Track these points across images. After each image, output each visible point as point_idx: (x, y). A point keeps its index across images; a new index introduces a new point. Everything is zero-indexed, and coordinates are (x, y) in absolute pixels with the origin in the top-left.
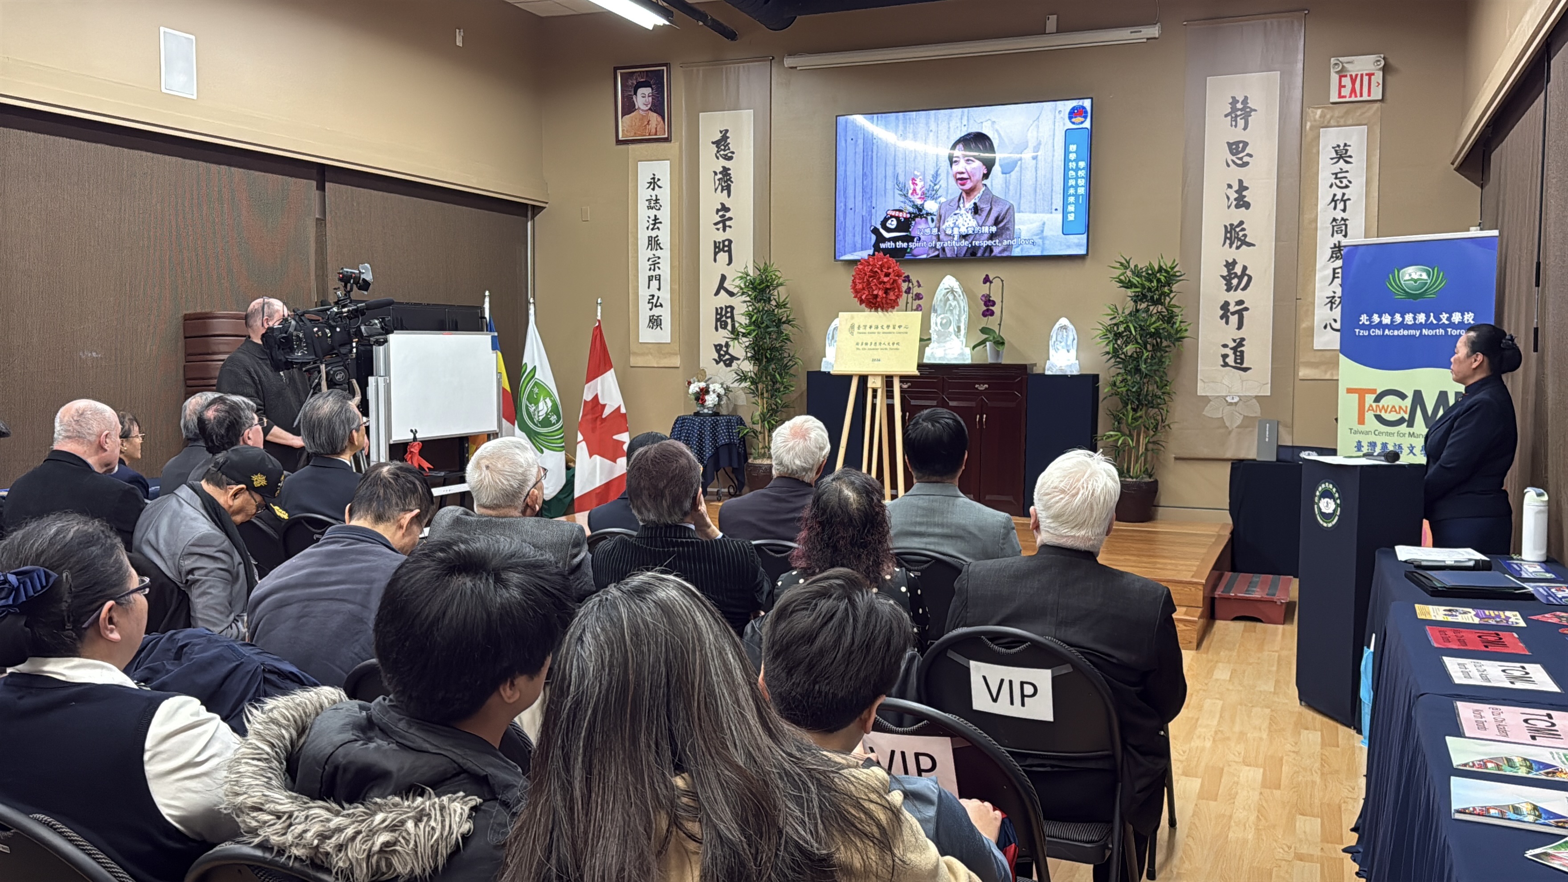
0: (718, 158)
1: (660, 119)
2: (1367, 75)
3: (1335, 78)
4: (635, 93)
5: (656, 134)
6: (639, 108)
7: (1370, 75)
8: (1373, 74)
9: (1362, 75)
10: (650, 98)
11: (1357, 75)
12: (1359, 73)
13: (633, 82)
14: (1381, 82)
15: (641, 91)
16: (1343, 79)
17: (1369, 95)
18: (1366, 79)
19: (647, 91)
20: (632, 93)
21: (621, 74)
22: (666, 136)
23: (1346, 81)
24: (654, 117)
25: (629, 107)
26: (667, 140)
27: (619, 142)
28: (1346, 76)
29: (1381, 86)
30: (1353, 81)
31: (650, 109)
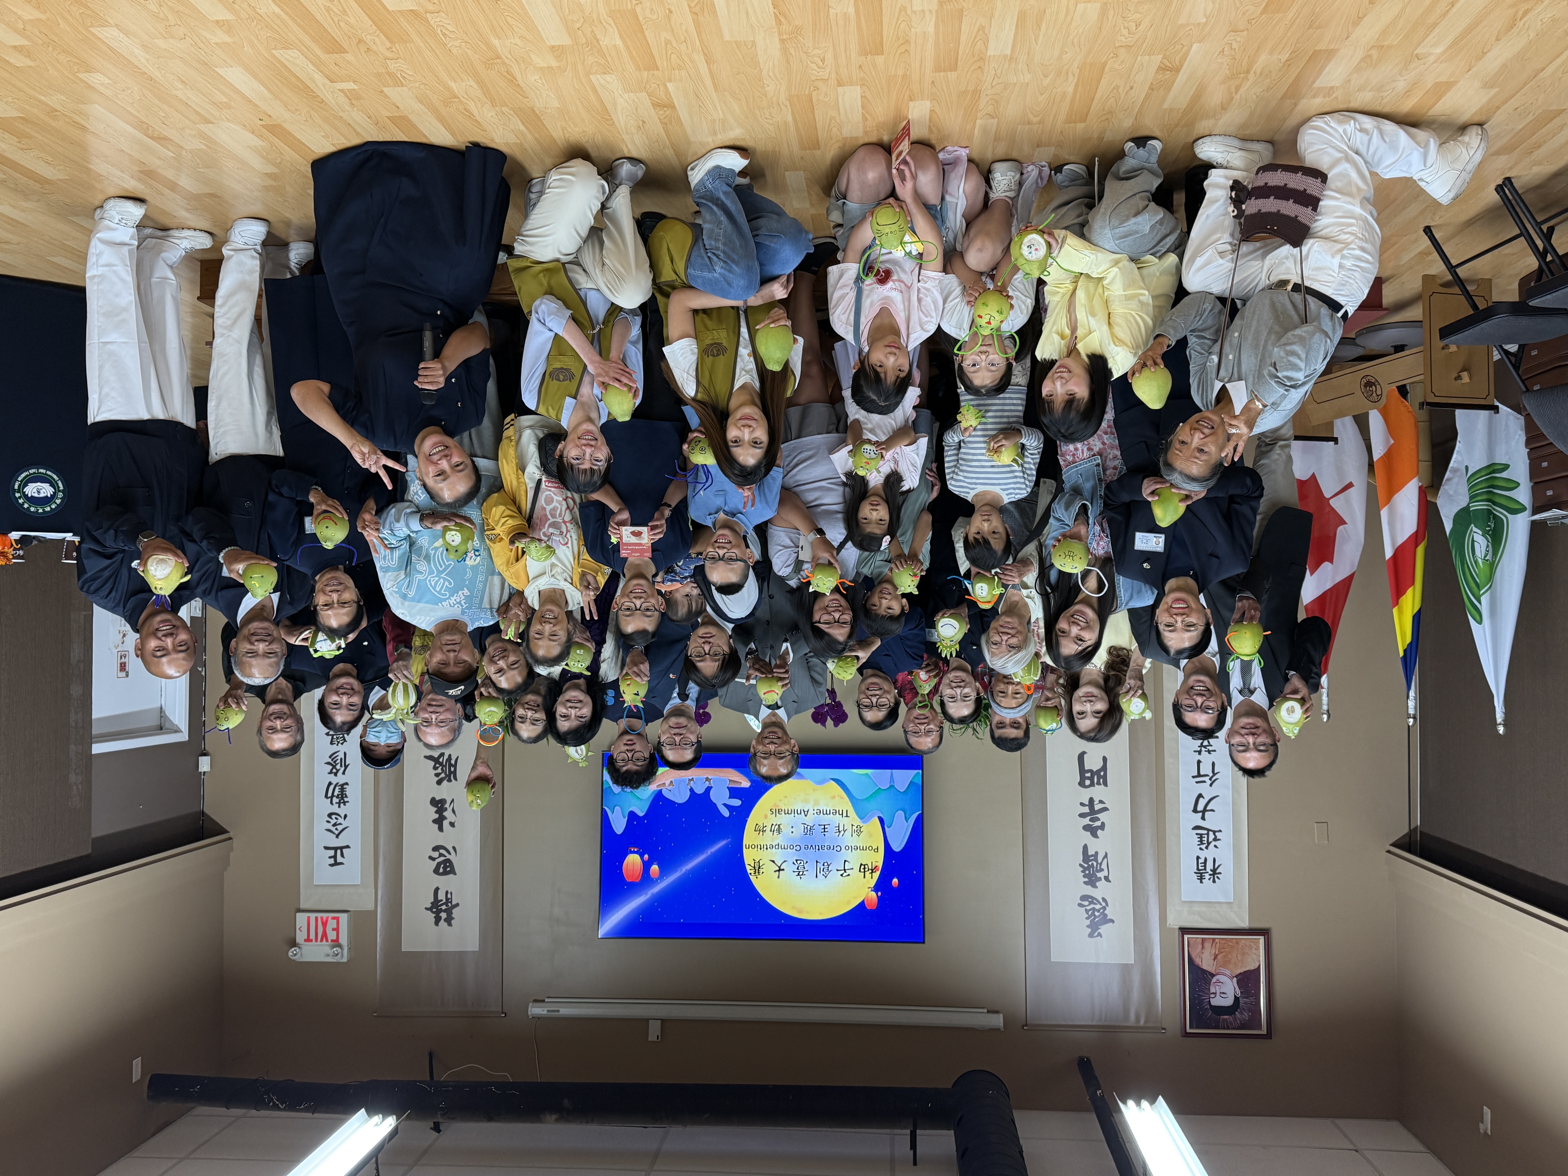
0: (1104, 899)
1: (1198, 961)
2: (311, 941)
3: (344, 940)
4: (1236, 999)
5: (1203, 939)
6: (1231, 978)
7: (308, 940)
8: (306, 941)
9: (316, 940)
10: (1212, 990)
11: (322, 941)
12: (319, 943)
13: (1242, 1016)
14: (298, 931)
15: (1229, 1002)
16: (335, 938)
17: (309, 918)
18: (312, 936)
19: (1216, 1001)
20: (1241, 1001)
21: (1259, 1027)
22: (1186, 937)
23: (332, 935)
24: (1206, 963)
25: (1248, 980)
26: (1184, 931)
27: (1264, 932)
28: (332, 941)
29: (298, 927)
30: (325, 934)
31: (1213, 975)
